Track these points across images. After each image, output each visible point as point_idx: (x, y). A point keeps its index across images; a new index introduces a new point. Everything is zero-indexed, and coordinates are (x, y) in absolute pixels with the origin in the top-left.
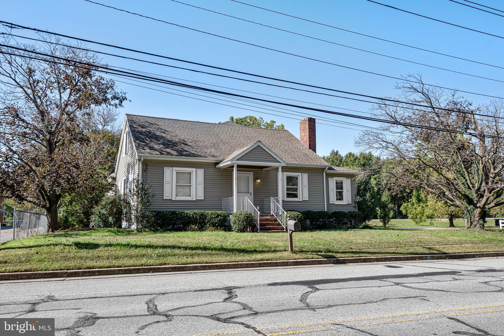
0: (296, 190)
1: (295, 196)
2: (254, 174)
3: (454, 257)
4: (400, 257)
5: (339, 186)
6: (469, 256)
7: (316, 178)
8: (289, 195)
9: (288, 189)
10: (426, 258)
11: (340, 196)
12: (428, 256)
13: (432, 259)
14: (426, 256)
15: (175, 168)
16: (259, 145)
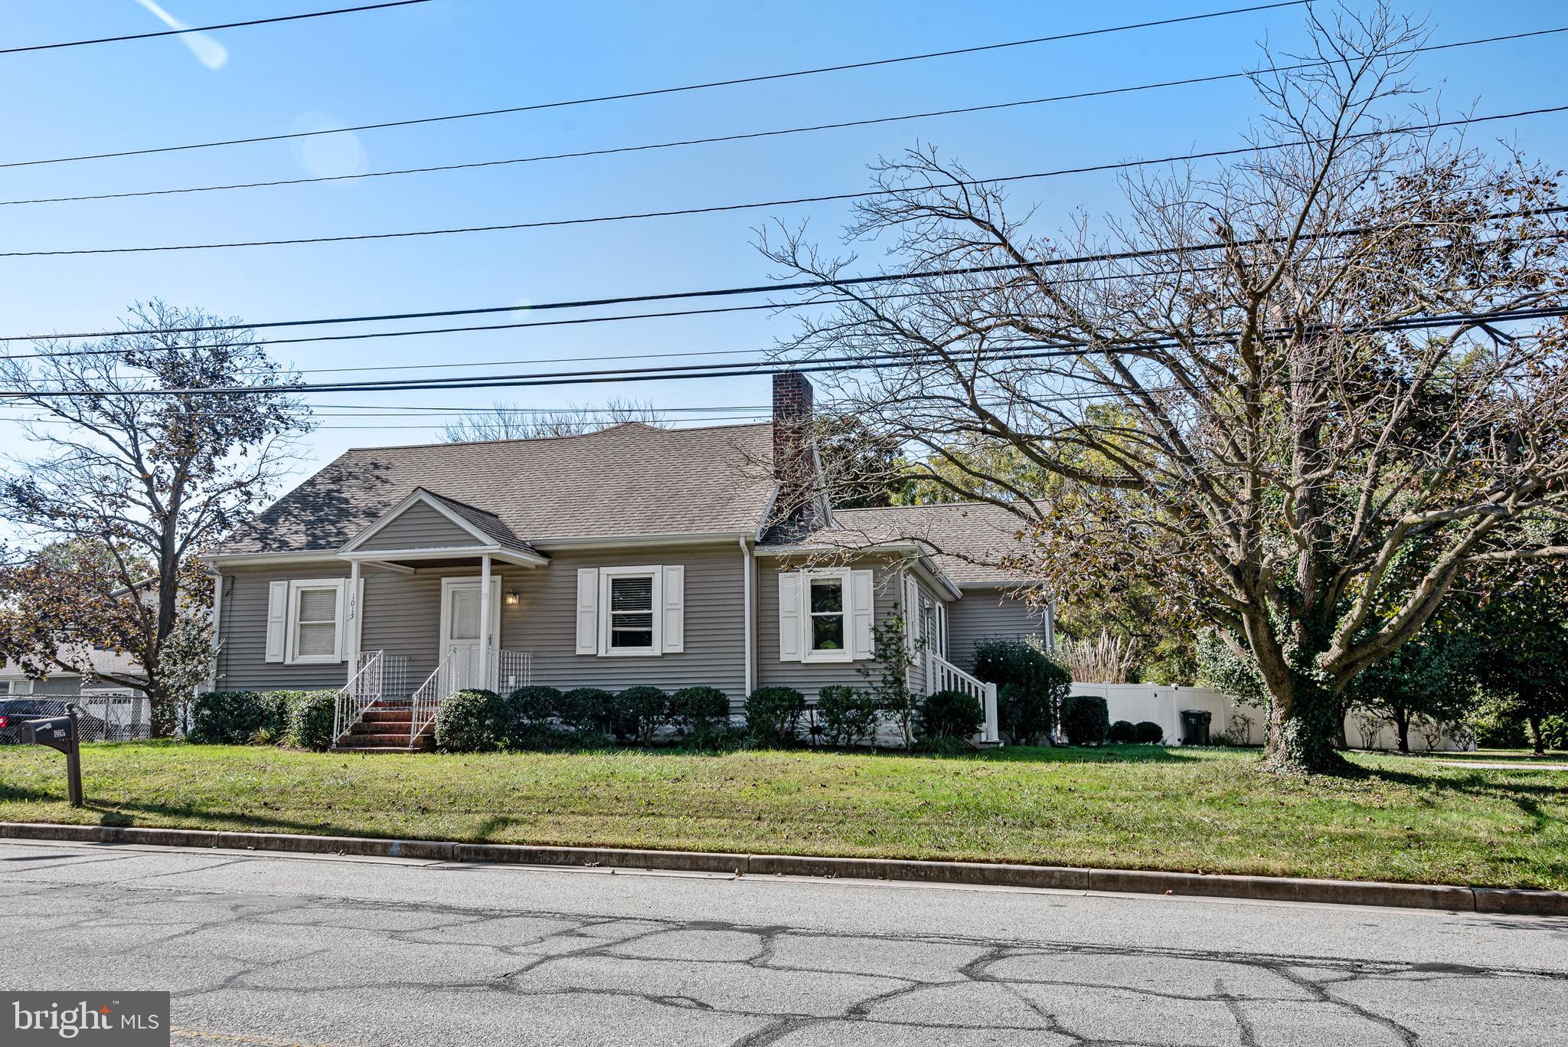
0: (647, 620)
1: (645, 639)
2: (503, 581)
3: (495, 857)
4: (297, 840)
5: (825, 597)
6: (561, 859)
7: (716, 579)
8: (619, 640)
9: (616, 620)
10: (385, 852)
11: (828, 634)
12: (391, 844)
13: (406, 856)
14: (386, 844)
15: (294, 583)
16: (420, 501)
